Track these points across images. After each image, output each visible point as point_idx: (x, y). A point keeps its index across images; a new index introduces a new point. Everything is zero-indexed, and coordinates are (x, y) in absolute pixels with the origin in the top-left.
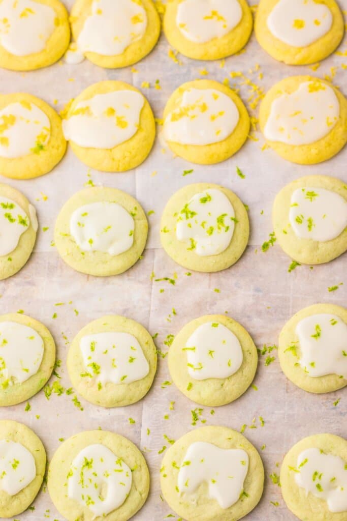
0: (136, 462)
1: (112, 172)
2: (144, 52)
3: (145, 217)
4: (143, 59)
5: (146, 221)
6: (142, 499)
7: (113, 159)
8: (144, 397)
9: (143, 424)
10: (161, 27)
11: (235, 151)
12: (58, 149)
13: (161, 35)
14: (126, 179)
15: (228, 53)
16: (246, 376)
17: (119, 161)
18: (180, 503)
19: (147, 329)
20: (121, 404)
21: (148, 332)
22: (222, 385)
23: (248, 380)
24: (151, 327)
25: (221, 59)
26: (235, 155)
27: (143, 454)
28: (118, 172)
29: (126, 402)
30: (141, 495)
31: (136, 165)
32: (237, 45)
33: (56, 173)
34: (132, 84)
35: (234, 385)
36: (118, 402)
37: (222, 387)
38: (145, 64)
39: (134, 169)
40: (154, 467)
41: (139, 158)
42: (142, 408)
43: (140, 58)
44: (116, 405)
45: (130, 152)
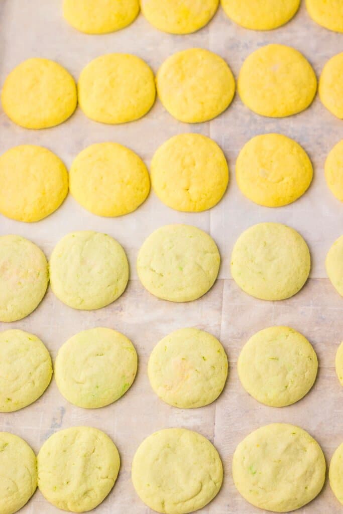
0: (210, 455)
1: (190, 212)
2: (221, 109)
3: (217, 251)
4: (219, 115)
5: (218, 255)
6: (216, 488)
7: (191, 200)
8: (216, 400)
9: (216, 423)
10: (236, 88)
11: (299, 195)
12: (142, 191)
13: (235, 96)
14: (201, 218)
15: (294, 111)
16: (307, 379)
17: (196, 202)
18: (251, 491)
19: (219, 339)
20: (196, 405)
21: (220, 342)
22: (286, 387)
23: (309, 382)
24: (222, 339)
25: (289, 117)
26: (299, 199)
27: (217, 450)
28: (194, 212)
29: (200, 404)
30: (215, 484)
31: (211, 206)
32: (302, 104)
33: (139, 212)
34: (208, 137)
35: (296, 387)
36: (193, 403)
37: (286, 389)
38: (222, 120)
39: (209, 209)
40: (226, 461)
41: (214, 200)
42: (215, 409)
43: (216, 115)
44: (192, 406)
45: (206, 195)
